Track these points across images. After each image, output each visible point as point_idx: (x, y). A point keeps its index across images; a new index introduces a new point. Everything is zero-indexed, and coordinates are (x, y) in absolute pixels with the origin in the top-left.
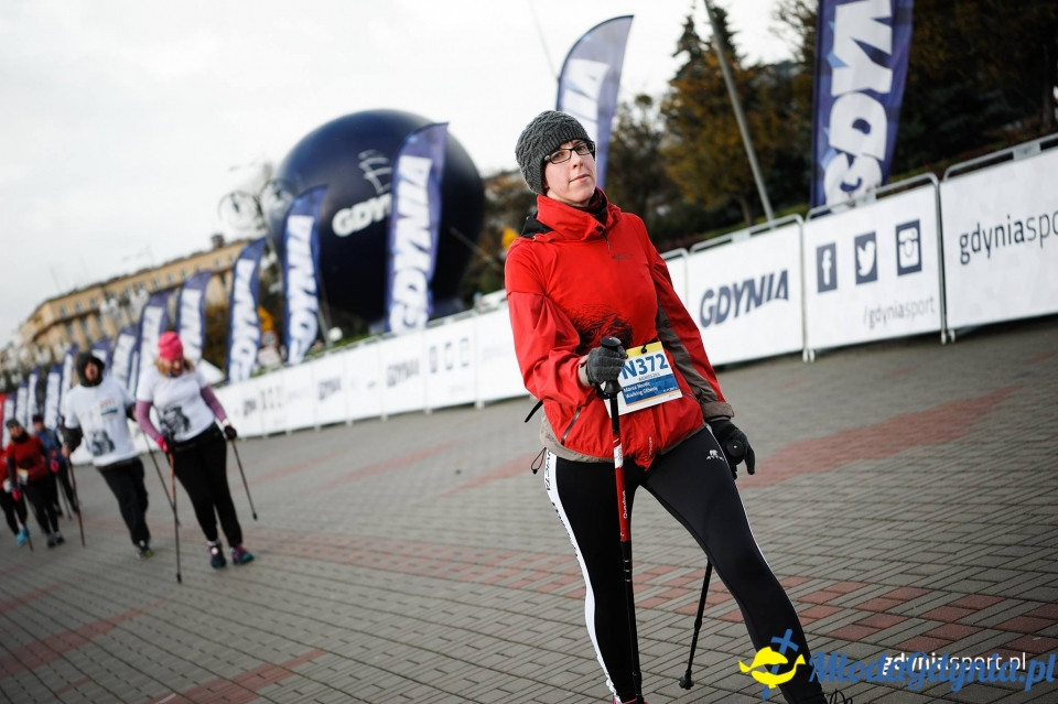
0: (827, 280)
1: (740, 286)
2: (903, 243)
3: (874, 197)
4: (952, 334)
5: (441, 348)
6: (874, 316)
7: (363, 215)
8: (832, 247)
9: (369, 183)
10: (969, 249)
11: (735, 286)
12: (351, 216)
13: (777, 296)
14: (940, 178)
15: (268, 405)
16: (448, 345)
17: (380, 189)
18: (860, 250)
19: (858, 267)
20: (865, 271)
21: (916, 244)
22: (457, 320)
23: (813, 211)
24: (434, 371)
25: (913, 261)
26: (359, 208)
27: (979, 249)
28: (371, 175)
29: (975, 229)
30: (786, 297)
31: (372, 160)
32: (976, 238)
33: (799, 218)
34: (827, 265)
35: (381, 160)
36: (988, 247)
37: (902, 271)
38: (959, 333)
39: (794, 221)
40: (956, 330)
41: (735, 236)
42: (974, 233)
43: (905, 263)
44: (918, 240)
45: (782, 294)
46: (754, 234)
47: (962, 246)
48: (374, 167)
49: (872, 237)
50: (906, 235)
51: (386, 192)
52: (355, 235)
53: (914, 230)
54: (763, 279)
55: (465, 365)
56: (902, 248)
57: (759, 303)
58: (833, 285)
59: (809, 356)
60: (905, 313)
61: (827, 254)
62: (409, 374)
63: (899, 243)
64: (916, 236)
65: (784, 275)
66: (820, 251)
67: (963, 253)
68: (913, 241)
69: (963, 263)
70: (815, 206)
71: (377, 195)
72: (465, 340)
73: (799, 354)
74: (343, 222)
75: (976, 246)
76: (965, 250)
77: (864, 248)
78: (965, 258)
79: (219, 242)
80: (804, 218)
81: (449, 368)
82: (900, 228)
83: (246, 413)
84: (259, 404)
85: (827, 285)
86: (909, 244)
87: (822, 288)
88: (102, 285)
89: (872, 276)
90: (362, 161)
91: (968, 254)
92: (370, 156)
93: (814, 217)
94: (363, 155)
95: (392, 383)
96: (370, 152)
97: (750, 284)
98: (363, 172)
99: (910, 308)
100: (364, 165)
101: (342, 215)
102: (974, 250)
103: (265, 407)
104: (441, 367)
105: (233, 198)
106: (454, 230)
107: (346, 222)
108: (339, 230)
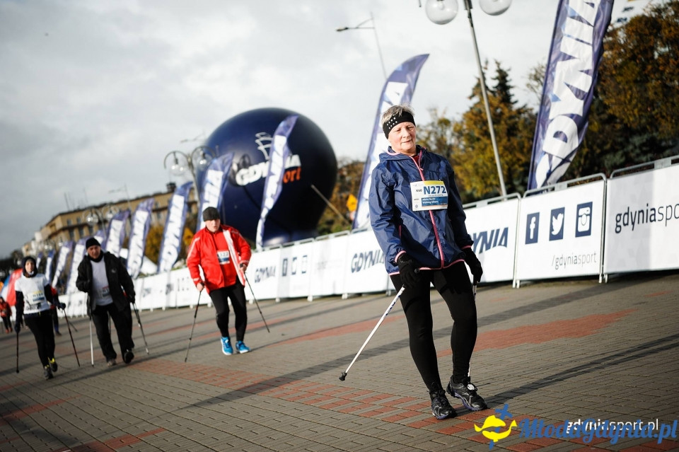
0: (532, 237)
1: (477, 236)
2: (581, 216)
3: (566, 186)
4: (606, 277)
5: (290, 260)
6: (559, 262)
7: (255, 173)
8: (537, 215)
9: (261, 152)
10: (621, 223)
11: (475, 235)
12: (248, 173)
13: (500, 244)
14: (608, 177)
15: (181, 289)
16: (295, 259)
17: (267, 158)
18: (554, 218)
19: (552, 229)
20: (555, 232)
21: (589, 217)
22: (301, 243)
23: (528, 192)
24: (284, 275)
25: (586, 228)
26: (252, 169)
27: (627, 224)
28: (262, 148)
29: (627, 211)
30: (505, 245)
31: (263, 139)
32: (626, 216)
33: (519, 196)
34: (532, 226)
35: (268, 138)
36: (633, 223)
37: (579, 234)
38: (611, 276)
39: (516, 197)
40: (609, 275)
41: (478, 203)
42: (625, 214)
43: (580, 229)
44: (590, 215)
45: (503, 243)
46: (489, 203)
47: (617, 221)
48: (264, 143)
49: (562, 211)
50: (583, 211)
52: (249, 184)
53: (588, 209)
54: (493, 232)
55: (303, 272)
56: (580, 219)
57: (488, 247)
58: (535, 240)
59: (516, 284)
60: (578, 261)
61: (534, 219)
62: (268, 275)
63: (578, 216)
64: (589, 213)
65: (506, 230)
66: (530, 217)
67: (617, 226)
68: (587, 215)
69: (617, 232)
70: (530, 189)
71: (265, 161)
72: (305, 256)
73: (510, 282)
74: (242, 177)
75: (626, 222)
76: (619, 224)
77: (556, 218)
78: (618, 229)
79: (172, 188)
80: (522, 197)
81: (294, 273)
82: (580, 207)
83: (167, 293)
84: (175, 288)
85: (531, 239)
86: (584, 216)
87: (528, 241)
89: (559, 236)
90: (257, 138)
91: (620, 226)
92: (262, 136)
93: (528, 195)
94: (258, 135)
95: (258, 280)
96: (263, 133)
97: (484, 234)
98: (258, 145)
99: (581, 258)
100: (258, 141)
101: (243, 171)
102: (625, 225)
103: (179, 290)
104: (289, 273)
105: (175, 155)
106: (313, 187)
107: (244, 177)
108: (239, 181)
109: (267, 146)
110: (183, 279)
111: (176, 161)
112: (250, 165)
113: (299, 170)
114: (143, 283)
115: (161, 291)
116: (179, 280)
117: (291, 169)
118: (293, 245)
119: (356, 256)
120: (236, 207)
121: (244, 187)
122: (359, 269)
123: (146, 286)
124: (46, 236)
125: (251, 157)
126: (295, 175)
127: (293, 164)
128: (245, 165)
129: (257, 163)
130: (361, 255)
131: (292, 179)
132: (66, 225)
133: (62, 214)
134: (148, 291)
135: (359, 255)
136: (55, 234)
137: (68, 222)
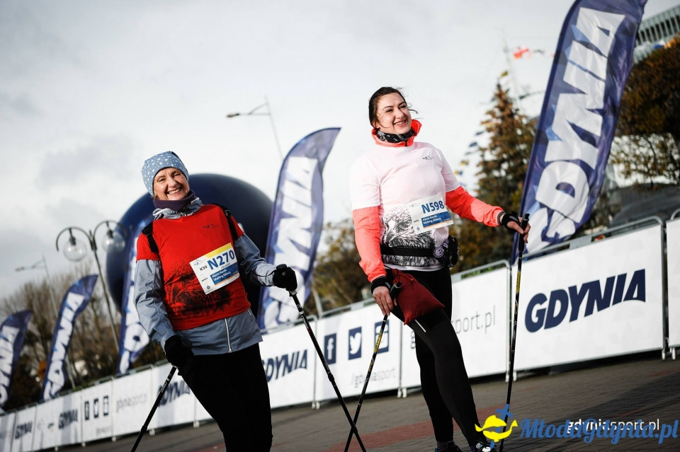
5: (343, 335)
83: (62, 426)
84: (80, 416)
105: (71, 232)
110: (96, 401)
111: (73, 241)
115: (51, 425)
116: (87, 403)
118: (349, 310)
119: (539, 298)
122: (553, 322)
123: (21, 422)
130: (558, 295)
134: (26, 428)
135: (548, 296)
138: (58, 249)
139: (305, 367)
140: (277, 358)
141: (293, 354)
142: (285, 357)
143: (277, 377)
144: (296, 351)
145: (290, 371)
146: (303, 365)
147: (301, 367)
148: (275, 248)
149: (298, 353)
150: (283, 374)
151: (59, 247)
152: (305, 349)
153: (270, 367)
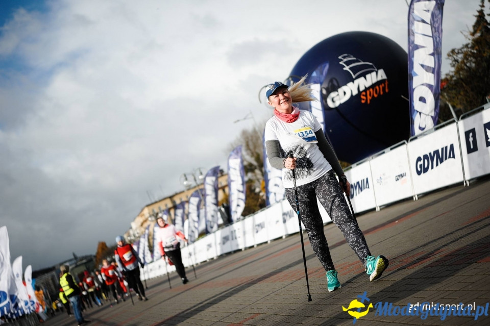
7: (345, 93)
9: (346, 71)
17: (354, 77)
26: (341, 90)
28: (347, 68)
31: (345, 60)
35: (352, 58)
48: (348, 63)
51: (358, 77)
52: (341, 105)
71: (353, 80)
74: (333, 101)
88: (171, 197)
90: (341, 60)
92: (344, 57)
94: (340, 57)
96: (346, 55)
98: (343, 67)
100: (341, 63)
101: (333, 95)
106: (402, 96)
107: (335, 99)
108: (331, 104)
109: (351, 66)
112: (339, 87)
113: (386, 83)
114: (254, 220)
115: (278, 221)
117: (378, 83)
120: (331, 131)
121: (336, 108)
123: (257, 222)
124: (140, 224)
125: (338, 80)
126: (384, 89)
127: (379, 78)
128: (333, 88)
129: (345, 84)
131: (382, 93)
132: (152, 213)
133: (148, 206)
134: (261, 226)
136: (146, 221)
137: (153, 211)
138: (261, 102)
139: (454, 157)
140: (430, 154)
141: (442, 149)
142: (436, 152)
143: (432, 168)
144: (444, 146)
145: (442, 161)
146: (452, 156)
147: (450, 157)
148: (412, 73)
149: (446, 148)
150: (437, 165)
151: (261, 100)
152: (451, 143)
153: (426, 161)
